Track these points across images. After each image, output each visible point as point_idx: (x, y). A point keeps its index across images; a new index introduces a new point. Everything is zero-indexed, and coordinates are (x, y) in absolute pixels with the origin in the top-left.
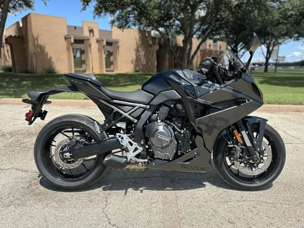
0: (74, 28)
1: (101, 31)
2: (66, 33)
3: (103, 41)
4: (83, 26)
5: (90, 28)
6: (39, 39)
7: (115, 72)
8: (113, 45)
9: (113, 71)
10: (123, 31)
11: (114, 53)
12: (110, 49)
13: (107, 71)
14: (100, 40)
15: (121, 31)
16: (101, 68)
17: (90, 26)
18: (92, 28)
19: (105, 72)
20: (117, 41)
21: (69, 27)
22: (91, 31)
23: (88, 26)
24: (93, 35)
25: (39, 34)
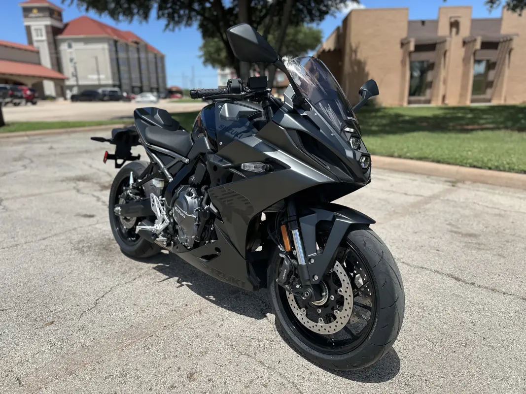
0: (420, 24)
1: (475, 22)
2: (404, 34)
3: (475, 40)
4: (439, 17)
5: (453, 20)
6: (359, 50)
7: (495, 103)
8: (499, 47)
9: (489, 101)
10: (520, 15)
11: (498, 63)
12: (491, 55)
13: (473, 101)
14: (470, 40)
15: (516, 15)
16: (462, 95)
17: (453, 15)
18: (456, 19)
19: (468, 103)
20: (509, 38)
21: (410, 23)
22: (455, 25)
23: (449, 16)
24: (457, 33)
25: (359, 43)
